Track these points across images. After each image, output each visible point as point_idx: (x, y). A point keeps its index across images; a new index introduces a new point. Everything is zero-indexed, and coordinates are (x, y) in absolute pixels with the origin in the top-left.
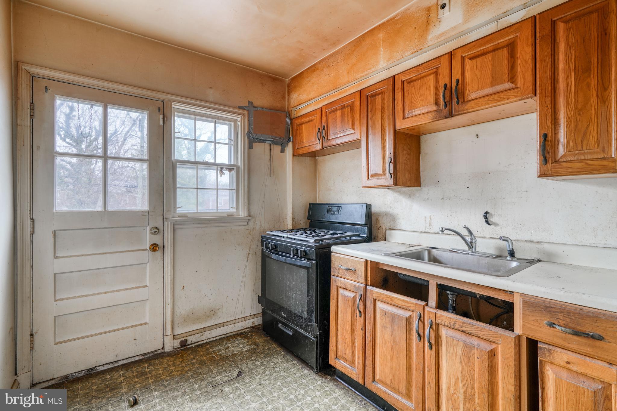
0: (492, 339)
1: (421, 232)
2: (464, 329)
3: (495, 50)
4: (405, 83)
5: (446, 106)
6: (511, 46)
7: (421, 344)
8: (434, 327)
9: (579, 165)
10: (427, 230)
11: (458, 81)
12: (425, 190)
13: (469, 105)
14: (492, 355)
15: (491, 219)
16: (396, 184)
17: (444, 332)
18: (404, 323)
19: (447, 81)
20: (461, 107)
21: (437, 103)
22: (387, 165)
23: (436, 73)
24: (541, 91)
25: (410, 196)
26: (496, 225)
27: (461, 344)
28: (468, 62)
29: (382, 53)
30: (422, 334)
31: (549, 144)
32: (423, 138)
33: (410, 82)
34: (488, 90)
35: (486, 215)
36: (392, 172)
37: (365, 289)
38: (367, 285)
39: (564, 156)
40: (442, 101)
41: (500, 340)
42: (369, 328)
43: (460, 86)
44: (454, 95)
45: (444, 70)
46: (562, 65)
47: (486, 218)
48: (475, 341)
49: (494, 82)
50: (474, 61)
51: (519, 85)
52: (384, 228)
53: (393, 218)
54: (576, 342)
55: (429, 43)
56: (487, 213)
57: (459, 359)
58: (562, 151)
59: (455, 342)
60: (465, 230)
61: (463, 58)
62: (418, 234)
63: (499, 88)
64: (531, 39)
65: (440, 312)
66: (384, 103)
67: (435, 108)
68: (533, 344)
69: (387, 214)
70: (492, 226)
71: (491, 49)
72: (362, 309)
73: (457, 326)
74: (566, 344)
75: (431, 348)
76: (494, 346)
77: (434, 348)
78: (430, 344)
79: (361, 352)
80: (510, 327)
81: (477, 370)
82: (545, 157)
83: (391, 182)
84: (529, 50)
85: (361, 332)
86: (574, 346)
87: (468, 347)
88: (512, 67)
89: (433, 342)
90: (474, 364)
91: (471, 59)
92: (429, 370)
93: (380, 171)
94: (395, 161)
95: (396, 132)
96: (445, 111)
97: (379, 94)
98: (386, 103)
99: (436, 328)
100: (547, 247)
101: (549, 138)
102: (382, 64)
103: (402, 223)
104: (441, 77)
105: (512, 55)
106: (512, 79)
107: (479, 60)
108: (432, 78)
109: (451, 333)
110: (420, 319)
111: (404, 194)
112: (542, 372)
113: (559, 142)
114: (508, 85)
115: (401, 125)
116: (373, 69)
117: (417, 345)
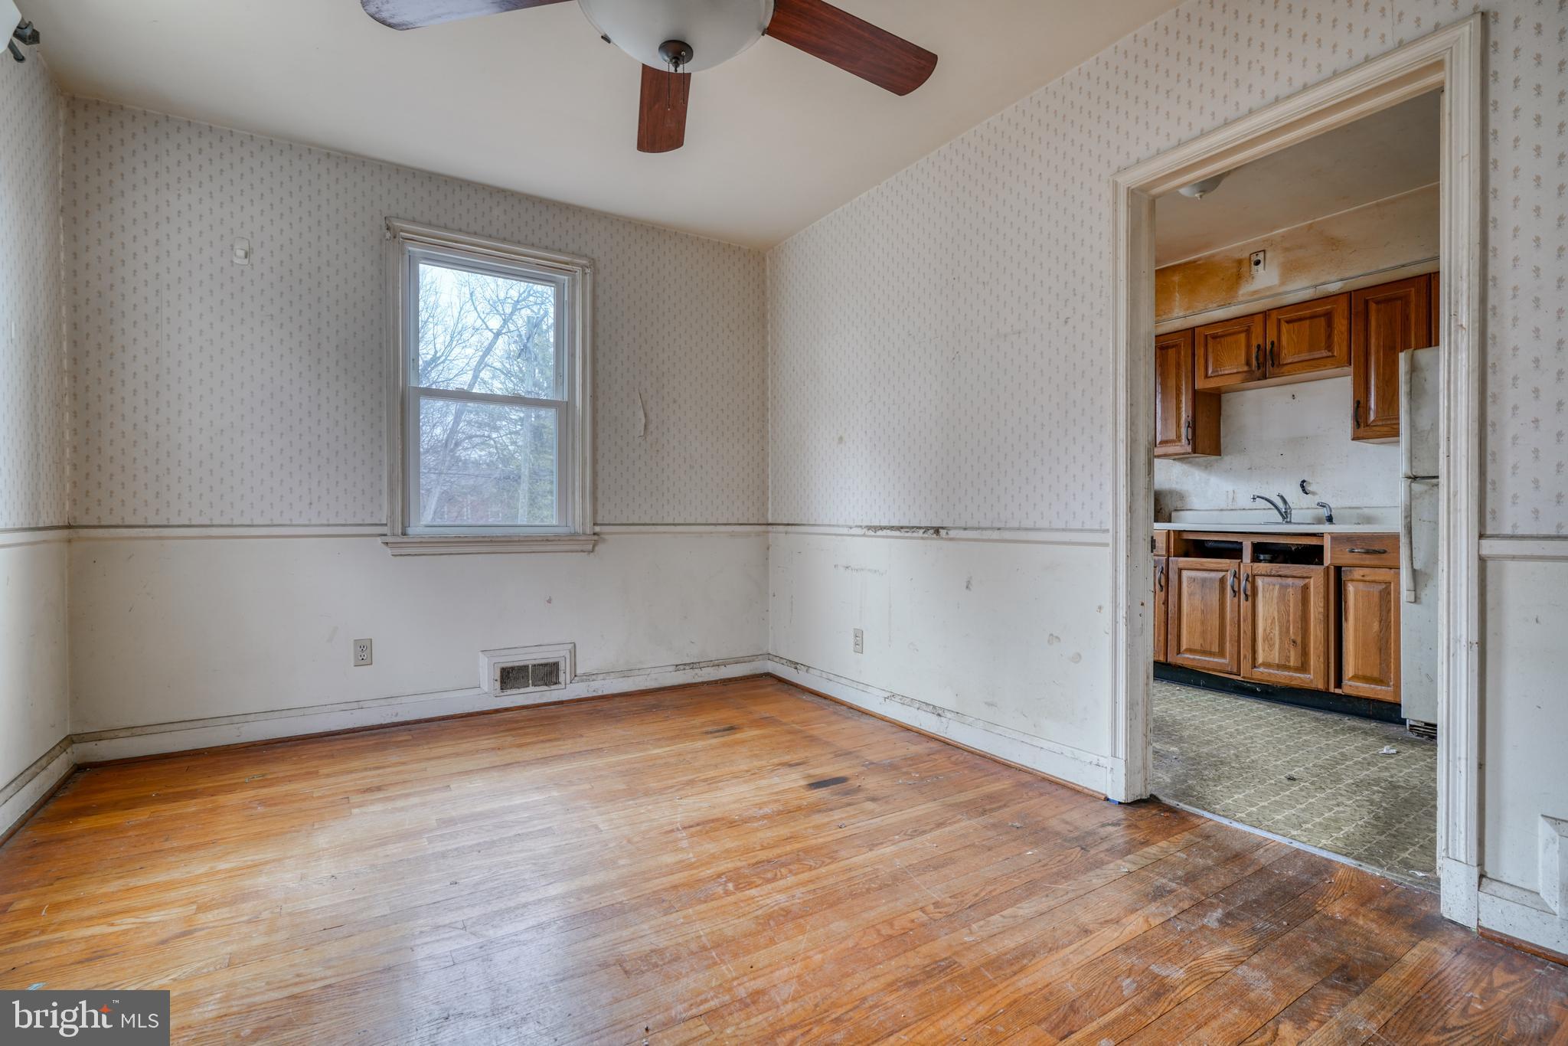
0: (1305, 575)
1: (1222, 510)
2: (1280, 573)
3: (1312, 317)
4: (1209, 338)
5: (1259, 368)
6: (1329, 316)
7: (1236, 599)
8: (1250, 579)
9: (1386, 429)
10: (1230, 507)
11: (1273, 343)
12: (1227, 460)
13: (1285, 368)
14: (1305, 589)
15: (1309, 488)
16: (1194, 451)
17: (1260, 582)
18: (1217, 585)
19: (1261, 342)
20: (1276, 370)
21: (1248, 363)
22: (1183, 431)
23: (1248, 331)
24: (1355, 362)
25: (1207, 467)
26: (1314, 493)
27: (1277, 587)
28: (1284, 327)
29: (1177, 299)
30: (1236, 589)
31: (1361, 409)
32: (1224, 397)
33: (1215, 337)
34: (1305, 356)
35: (1303, 485)
36: (1190, 438)
37: (1168, 561)
38: (1169, 557)
39: (1374, 421)
40: (1254, 362)
41: (1312, 574)
42: (1172, 599)
43: (1275, 349)
44: (1268, 357)
45: (1257, 330)
46: (1373, 341)
47: (1302, 486)
48: (1290, 581)
49: (1312, 348)
50: (1291, 325)
51: (1335, 354)
52: (1167, 510)
53: (1181, 496)
54: (1369, 560)
55: (1241, 299)
56: (1304, 481)
57: (1275, 601)
58: (1372, 417)
59: (1271, 587)
60: (1278, 498)
61: (1279, 321)
62: (1218, 512)
63: (1317, 355)
64: (1346, 313)
65: (1256, 565)
66: (1179, 357)
67: (1246, 368)
68: (1338, 570)
69: (1171, 492)
70: (1309, 495)
71: (1308, 316)
72: (1163, 583)
73: (1273, 573)
74: (1363, 563)
75: (1247, 600)
76: (1307, 580)
77: (1250, 599)
78: (1246, 595)
79: (1163, 628)
80: (1321, 563)
81: (1291, 605)
82: (1358, 422)
83: (1189, 449)
84: (1345, 322)
85: (1163, 607)
86: (1367, 563)
87: (1283, 587)
88: (1329, 337)
89: (1249, 593)
90: (1289, 601)
91: (1288, 322)
92: (1244, 621)
93: (1172, 436)
94: (1193, 425)
95: (1195, 393)
96: (1258, 373)
97: (1173, 346)
98: (1182, 358)
99: (1252, 579)
100: (1366, 511)
101: (1361, 405)
102: (1178, 312)
103: (1195, 501)
104: (1253, 336)
105: (1330, 324)
106: (1329, 348)
107: (1296, 324)
108: (1242, 337)
109: (1267, 579)
110: (1235, 576)
111: (1198, 465)
112: (1345, 590)
113: (1370, 408)
114: (1325, 353)
115: (1200, 384)
116: (1164, 317)
117: (1232, 601)
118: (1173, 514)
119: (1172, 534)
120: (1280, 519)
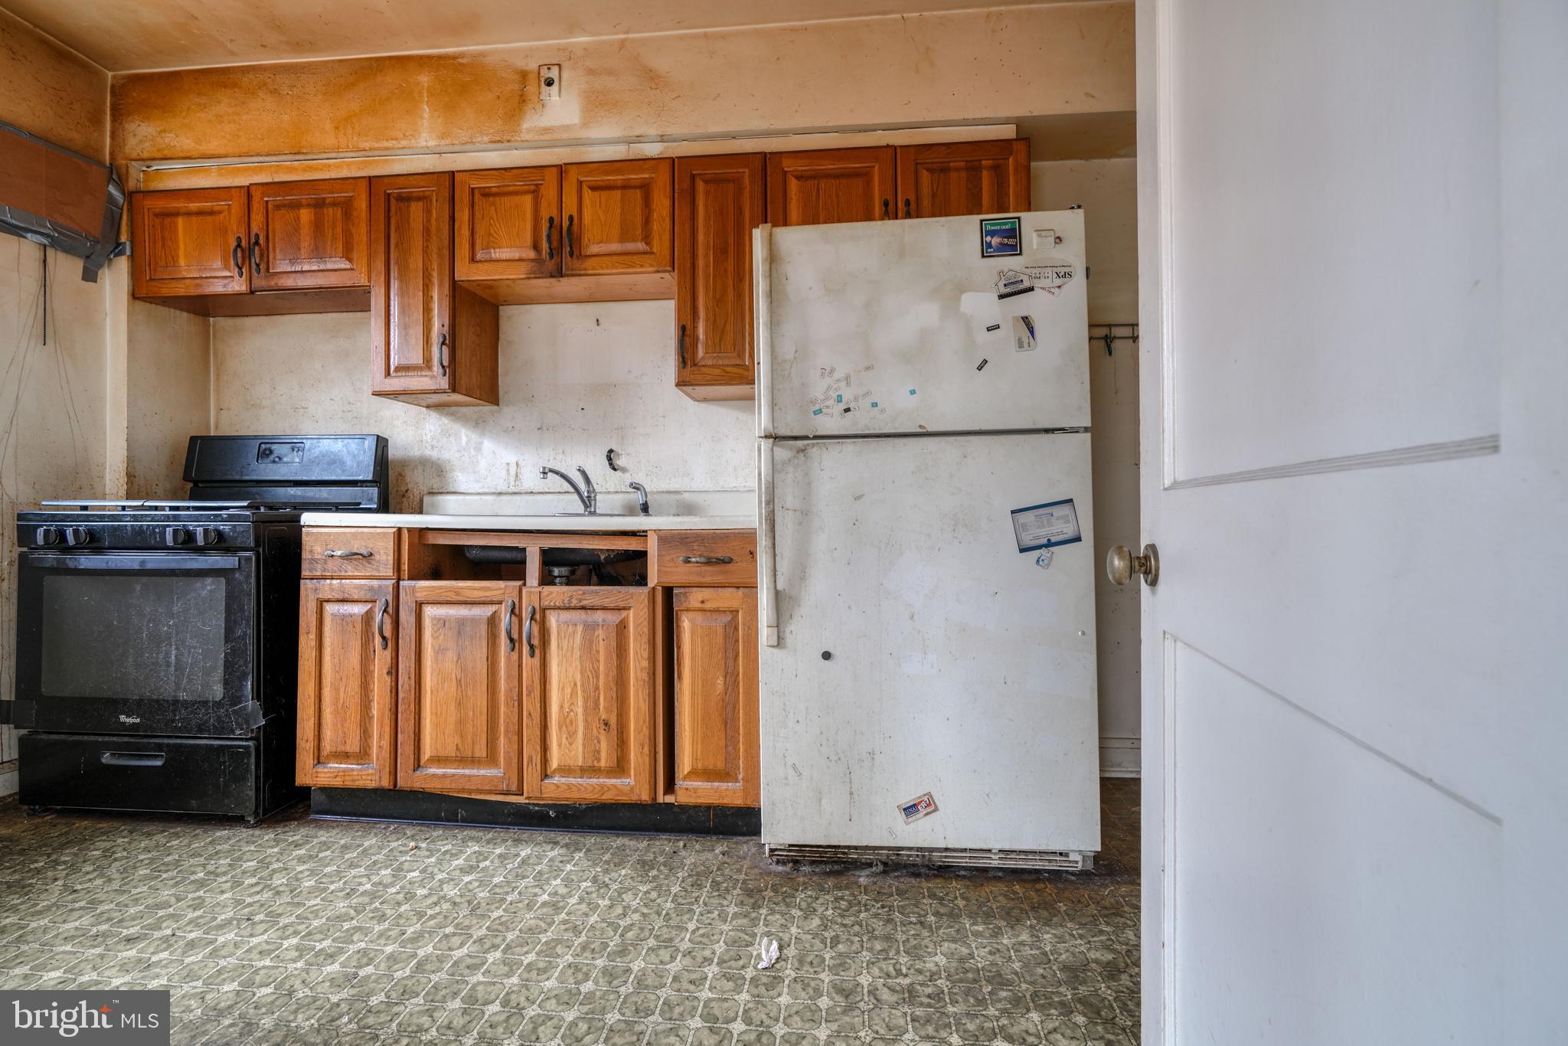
0: (621, 604)
1: (500, 494)
2: (584, 603)
3: (625, 187)
4: (476, 192)
5: (551, 255)
6: (645, 188)
7: (515, 655)
8: (538, 616)
9: (717, 371)
10: (512, 489)
11: (571, 218)
12: (508, 413)
13: (589, 263)
14: (622, 627)
15: (619, 462)
16: (454, 388)
17: (553, 620)
18: (484, 628)
19: (554, 214)
20: (576, 263)
21: (536, 247)
22: (435, 350)
23: (536, 192)
24: (680, 265)
25: (477, 424)
26: (624, 470)
27: (580, 628)
28: (587, 194)
29: (426, 115)
30: (515, 636)
31: (687, 339)
32: (505, 311)
33: (486, 194)
34: (615, 247)
35: (610, 456)
36: (446, 363)
37: (397, 588)
38: (399, 579)
39: (703, 358)
40: (545, 245)
41: (632, 603)
42: (406, 664)
43: (575, 228)
44: (566, 241)
45: (549, 192)
46: (701, 237)
47: (609, 459)
48: (599, 616)
49: (624, 237)
50: (597, 194)
51: (655, 250)
52: (416, 492)
53: (438, 469)
54: (711, 574)
55: (525, 136)
56: (611, 451)
57: (577, 653)
58: (701, 353)
59: (571, 629)
60: (578, 473)
61: (580, 183)
62: (493, 498)
63: (630, 246)
64: (668, 189)
65: (547, 589)
66: (429, 221)
67: (532, 254)
68: (668, 592)
69: (425, 463)
70: (618, 473)
71: (619, 183)
72: (388, 633)
73: (574, 602)
74: (703, 580)
75: (532, 655)
76: (624, 614)
77: (537, 652)
78: (532, 647)
79: (387, 722)
80: (642, 580)
81: (602, 659)
82: (683, 358)
83: (444, 383)
84: (667, 203)
85: (388, 679)
86: (708, 579)
87: (590, 628)
88: (647, 222)
89: (536, 642)
90: (598, 652)
91: (593, 188)
92: (529, 695)
93: (417, 358)
94: (451, 341)
95: (454, 285)
96: (551, 265)
97: (419, 199)
98: (433, 222)
99: (540, 616)
100: (686, 496)
101: (688, 332)
102: (426, 139)
103: (462, 480)
104: (544, 203)
105: (647, 202)
106: (647, 238)
107: (605, 194)
108: (527, 200)
109: (565, 616)
110: (513, 612)
111: (464, 420)
112: (678, 626)
113: (698, 339)
114: (641, 246)
115: (466, 272)
116: (404, 143)
117: (508, 659)
118: (426, 499)
119: (405, 536)
120: (581, 509)
